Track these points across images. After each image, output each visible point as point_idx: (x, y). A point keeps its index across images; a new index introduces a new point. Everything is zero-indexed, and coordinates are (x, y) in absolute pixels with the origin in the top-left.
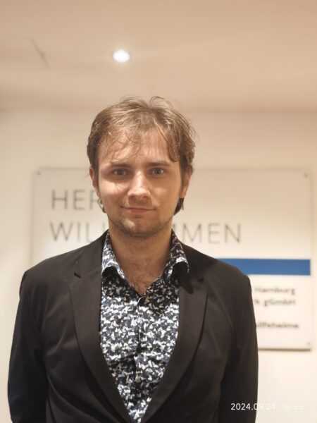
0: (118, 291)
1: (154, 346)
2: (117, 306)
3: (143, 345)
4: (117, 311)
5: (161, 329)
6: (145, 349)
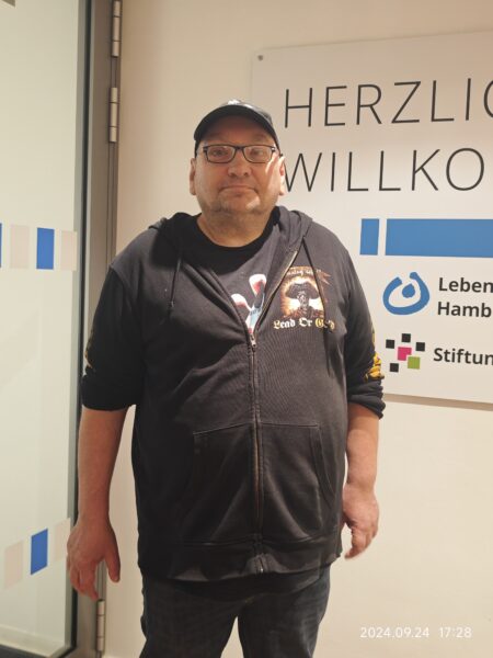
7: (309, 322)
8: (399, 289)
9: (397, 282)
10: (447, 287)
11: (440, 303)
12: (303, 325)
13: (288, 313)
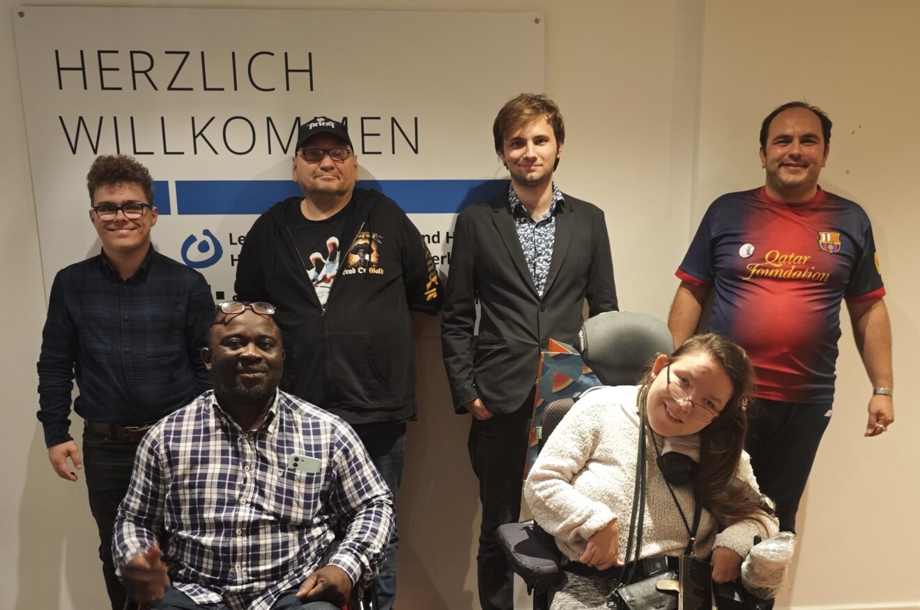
0: (522, 220)
1: (546, 252)
2: (523, 230)
3: (539, 252)
4: (523, 233)
5: (549, 242)
6: (540, 255)
7: (365, 270)
8: (194, 246)
9: (192, 239)
10: (237, 242)
11: (232, 256)
12: (361, 272)
13: (352, 264)
